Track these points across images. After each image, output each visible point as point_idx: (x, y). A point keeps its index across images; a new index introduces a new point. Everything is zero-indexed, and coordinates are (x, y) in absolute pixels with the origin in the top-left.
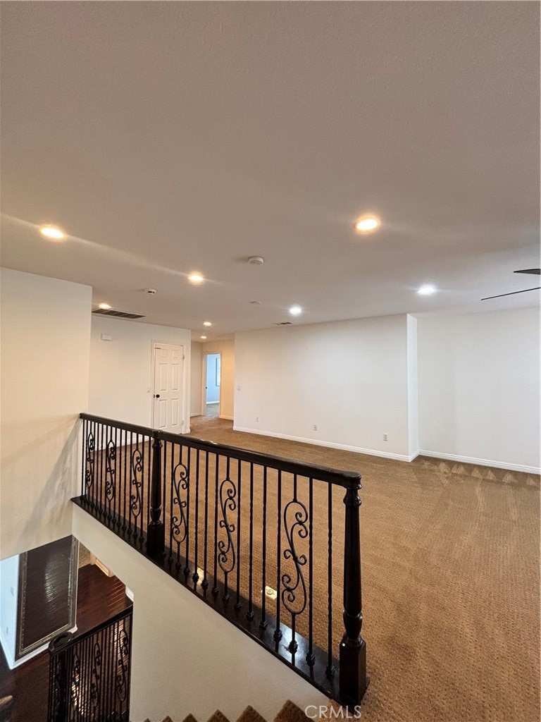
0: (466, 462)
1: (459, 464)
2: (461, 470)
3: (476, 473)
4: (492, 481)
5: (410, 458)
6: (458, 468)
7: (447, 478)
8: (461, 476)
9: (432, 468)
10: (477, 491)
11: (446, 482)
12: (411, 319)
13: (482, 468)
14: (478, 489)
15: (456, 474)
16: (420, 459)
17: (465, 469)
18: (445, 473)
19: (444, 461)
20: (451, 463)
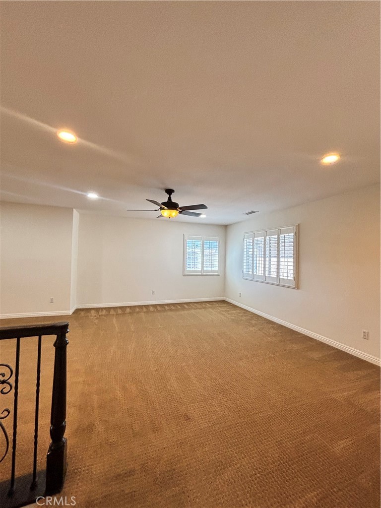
0: (106, 307)
1: (102, 309)
2: (104, 312)
3: (112, 312)
4: (121, 314)
5: (71, 312)
6: (102, 311)
7: (96, 319)
8: (104, 315)
9: (86, 315)
10: (114, 321)
11: (96, 321)
12: (76, 213)
13: (115, 308)
14: (114, 320)
15: (102, 315)
16: (78, 311)
17: (106, 310)
18: (95, 316)
19: (93, 309)
20: (98, 310)
